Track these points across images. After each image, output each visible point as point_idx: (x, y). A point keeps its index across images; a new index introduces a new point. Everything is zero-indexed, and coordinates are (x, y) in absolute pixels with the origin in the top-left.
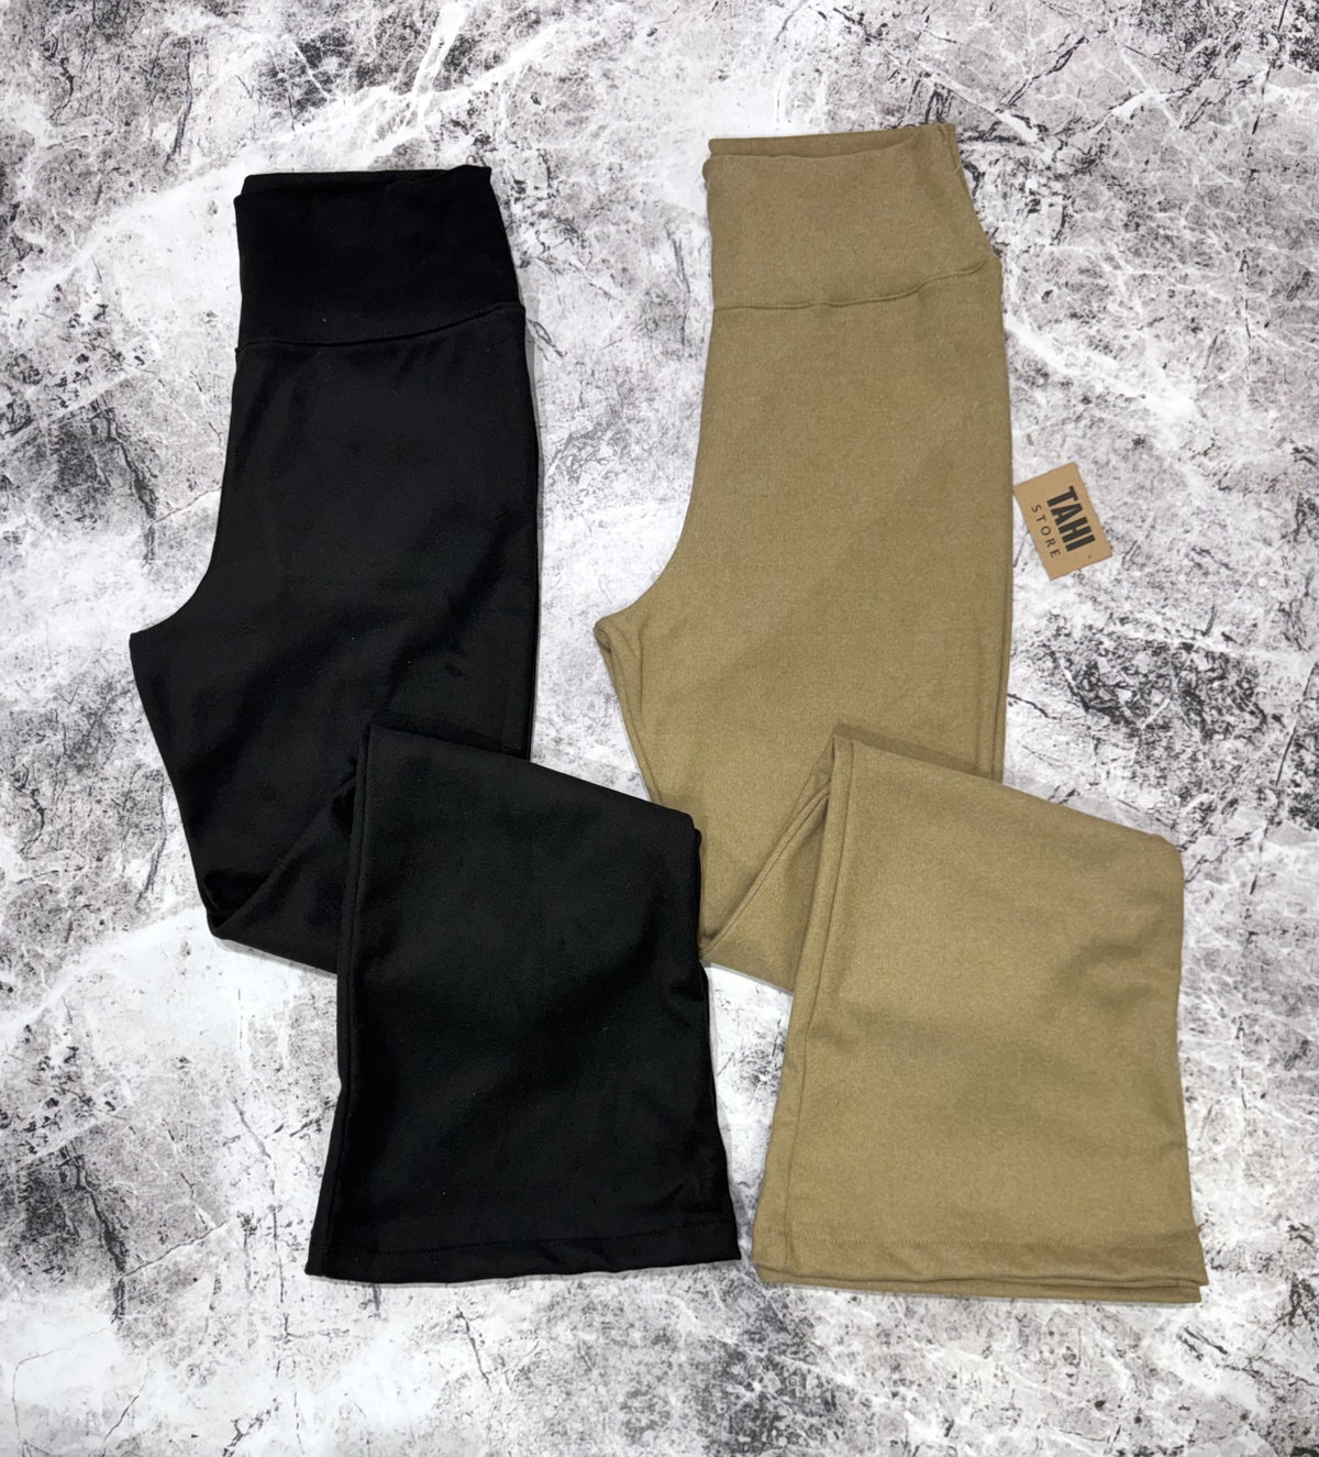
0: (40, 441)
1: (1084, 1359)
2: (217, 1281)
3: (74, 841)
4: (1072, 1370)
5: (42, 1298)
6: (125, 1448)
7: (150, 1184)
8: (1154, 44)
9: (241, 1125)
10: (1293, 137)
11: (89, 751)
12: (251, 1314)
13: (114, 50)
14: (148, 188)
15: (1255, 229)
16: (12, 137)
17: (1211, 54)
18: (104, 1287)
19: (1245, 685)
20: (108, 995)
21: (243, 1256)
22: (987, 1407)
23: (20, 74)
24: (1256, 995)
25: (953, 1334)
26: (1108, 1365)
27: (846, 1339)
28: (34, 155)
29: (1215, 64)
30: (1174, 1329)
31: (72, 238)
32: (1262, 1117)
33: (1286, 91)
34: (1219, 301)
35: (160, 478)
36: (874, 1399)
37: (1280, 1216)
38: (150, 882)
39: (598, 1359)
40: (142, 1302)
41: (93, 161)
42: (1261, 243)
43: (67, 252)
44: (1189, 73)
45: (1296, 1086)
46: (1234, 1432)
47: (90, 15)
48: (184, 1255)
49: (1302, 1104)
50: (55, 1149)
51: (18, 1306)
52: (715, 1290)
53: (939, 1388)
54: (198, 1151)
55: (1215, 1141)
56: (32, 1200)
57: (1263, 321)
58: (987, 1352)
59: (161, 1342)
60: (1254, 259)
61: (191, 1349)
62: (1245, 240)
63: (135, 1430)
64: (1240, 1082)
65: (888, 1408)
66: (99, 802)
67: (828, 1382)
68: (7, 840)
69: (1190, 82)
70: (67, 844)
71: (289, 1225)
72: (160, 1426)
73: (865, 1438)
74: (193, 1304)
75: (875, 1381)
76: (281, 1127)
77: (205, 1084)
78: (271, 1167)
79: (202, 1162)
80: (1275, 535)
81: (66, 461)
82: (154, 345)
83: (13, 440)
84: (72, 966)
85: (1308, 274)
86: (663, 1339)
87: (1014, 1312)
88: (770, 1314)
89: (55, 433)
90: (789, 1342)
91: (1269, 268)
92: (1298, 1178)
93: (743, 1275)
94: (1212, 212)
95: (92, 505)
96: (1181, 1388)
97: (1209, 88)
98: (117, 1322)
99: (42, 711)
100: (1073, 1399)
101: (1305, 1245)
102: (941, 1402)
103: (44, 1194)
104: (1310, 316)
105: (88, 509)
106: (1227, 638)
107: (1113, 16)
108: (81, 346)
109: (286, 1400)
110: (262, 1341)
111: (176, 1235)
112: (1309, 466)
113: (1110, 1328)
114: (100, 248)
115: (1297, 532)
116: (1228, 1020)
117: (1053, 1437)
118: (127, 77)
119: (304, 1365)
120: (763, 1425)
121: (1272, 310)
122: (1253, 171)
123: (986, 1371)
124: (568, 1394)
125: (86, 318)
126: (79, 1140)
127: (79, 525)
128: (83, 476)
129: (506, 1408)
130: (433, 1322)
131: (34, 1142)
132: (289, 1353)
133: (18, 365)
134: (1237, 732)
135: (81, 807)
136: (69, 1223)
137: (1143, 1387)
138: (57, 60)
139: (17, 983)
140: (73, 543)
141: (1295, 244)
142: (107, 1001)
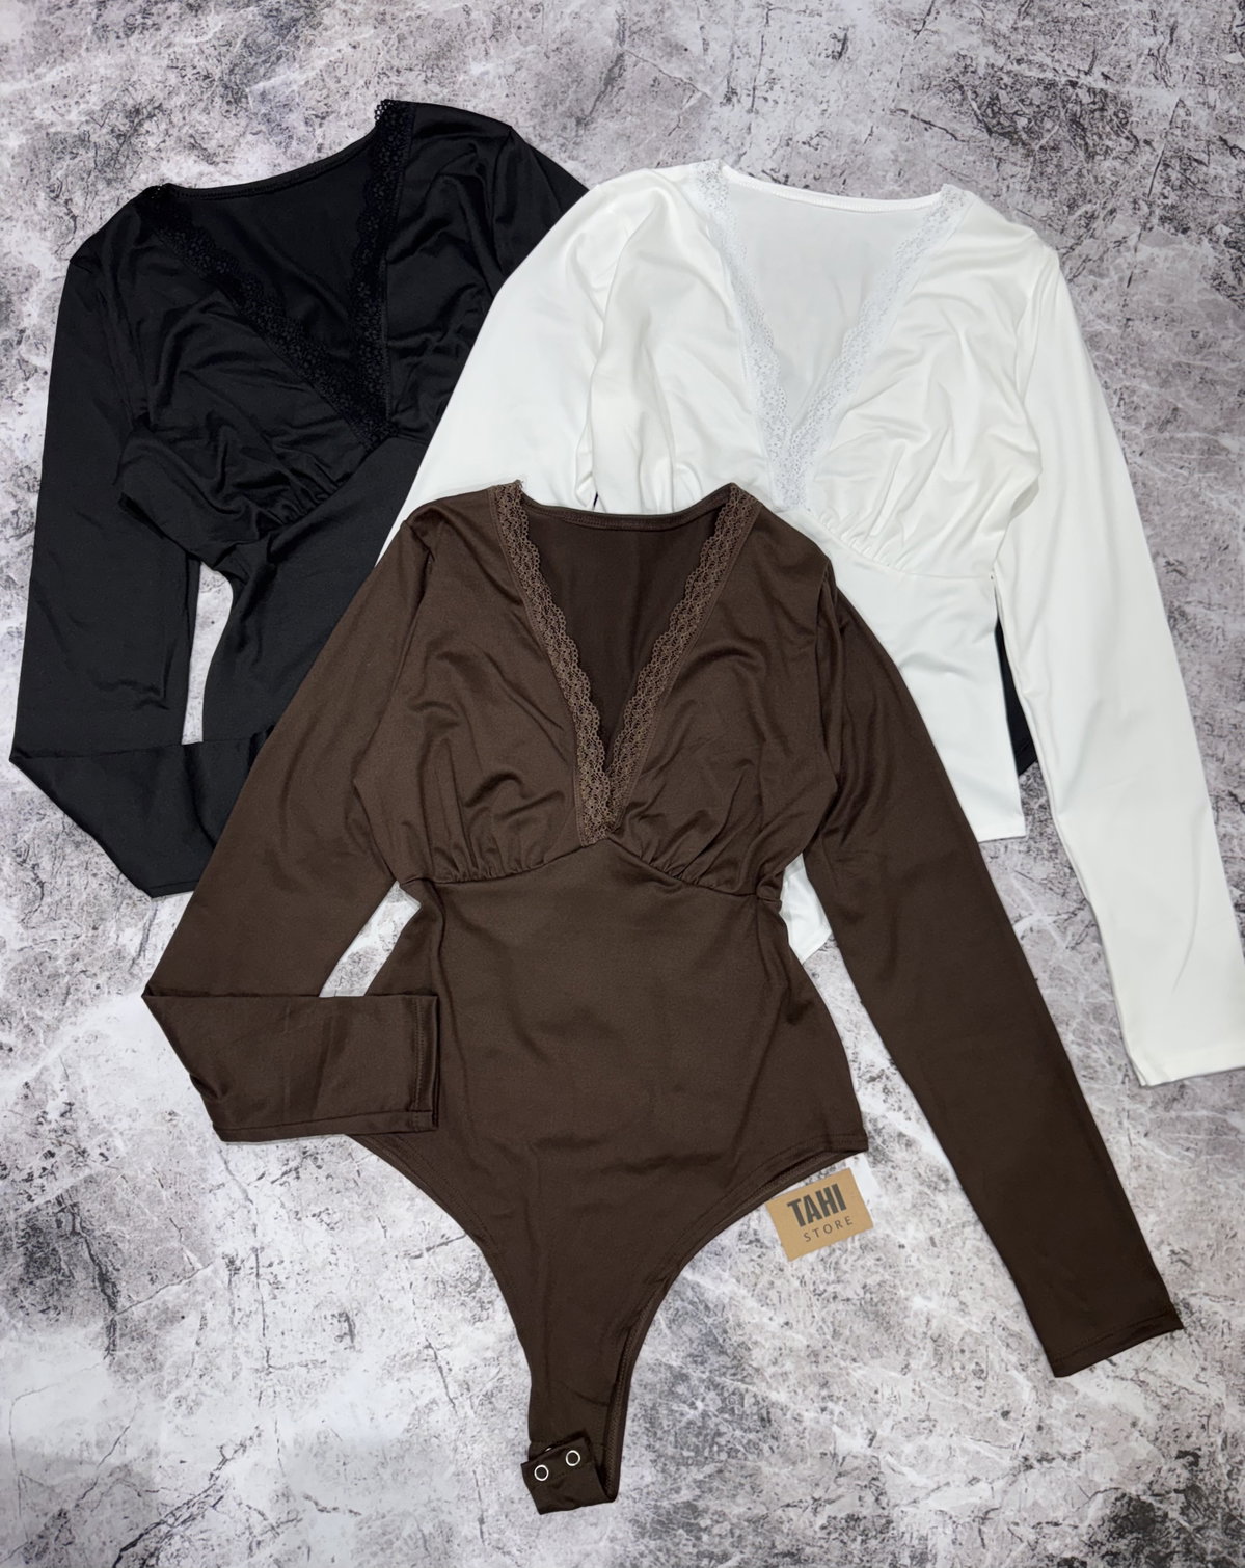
1: (991, 1373)
3: (72, 912)
4: (980, 1383)
5: (40, 1337)
6: (116, 1475)
7: (141, 1229)
8: (1041, 208)
10: (1162, 290)
12: (235, 1348)
13: (114, 193)
15: (1130, 370)
16: (19, 269)
21: (228, 1294)
22: (906, 1419)
23: (27, 213)
25: (875, 1353)
26: (1011, 1377)
27: (780, 1359)
28: (41, 285)
29: (1094, 226)
32: (1145, 1153)
33: (1156, 251)
36: (806, 1414)
37: (1162, 1242)
40: (133, 1339)
42: (1136, 382)
44: (1072, 234)
45: (1174, 1125)
46: (1126, 1438)
47: (92, 161)
49: (1181, 1142)
50: (51, 1197)
51: (16, 1345)
53: (863, 1403)
54: (186, 1198)
56: (29, 1246)
57: (1138, 449)
58: (906, 1369)
59: (148, 1378)
60: (1129, 396)
61: (178, 1382)
62: (1121, 380)
63: (126, 1459)
65: (818, 1422)
66: (95, 875)
67: (764, 1400)
68: (8, 911)
69: (1073, 241)
71: (270, 1265)
72: (150, 1453)
73: (797, 1451)
74: (179, 1342)
75: (806, 1397)
76: (263, 1175)
77: (192, 1135)
78: (254, 1212)
79: (190, 1208)
83: (17, 544)
84: (69, 1027)
85: (1176, 409)
87: (930, 1333)
88: (711, 1339)
90: (729, 1365)
91: (1142, 405)
92: (1177, 1208)
93: (686, 1304)
96: (1077, 1398)
97: (1089, 247)
100: (982, 1409)
101: (1184, 1267)
102: (864, 1415)
103: (41, 1240)
104: (1178, 446)
107: (1006, 182)
109: (268, 1427)
110: (244, 1373)
111: (165, 1276)
112: (1179, 577)
113: (1014, 1345)
116: (1115, 1068)
117: (965, 1445)
119: (284, 1395)
120: (705, 1441)
121: (1146, 440)
122: (1128, 319)
123: (905, 1386)
126: (74, 1188)
130: (403, 1353)
131: (31, 1192)
132: (269, 1383)
133: (22, 475)
136: (64, 1266)
137: (1043, 1398)
138: (61, 201)
141: (1165, 384)
142: (102, 1059)
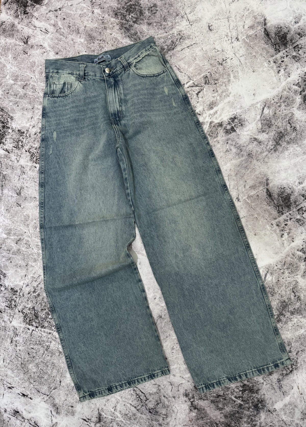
0: (295, 206)
2: (244, 28)
9: (240, 59)
11: (279, 136)
14: (272, 265)
17: (34, 292)
18: (268, 25)
19: (32, 158)
20: (271, 85)
24: (32, 97)
30: (50, 34)
31: (290, 253)
34: (35, 237)
35: (265, 197)
38: (263, 109)
39: (162, 19)
41: (287, 272)
43: (291, 250)
52: (139, 34)
55: (41, 69)
64: (36, 80)
70: (283, 116)
80: (25, 188)
81: (289, 201)
82: (269, 228)
86: (149, 24)
89: (292, 207)
94: (36, 257)
95: (282, 191)
98: (266, 17)
99: (291, 145)
105: (283, 190)
106: (35, 167)
108: (287, 228)
114: (284, 251)
115: (21, 189)
118: (279, 292)
124: (168, 12)
125: (286, 234)
127: (285, 187)
128: (284, 198)
129: (182, 8)
134: (34, 148)
135: (280, 124)
139: (292, 86)
140: (286, 182)
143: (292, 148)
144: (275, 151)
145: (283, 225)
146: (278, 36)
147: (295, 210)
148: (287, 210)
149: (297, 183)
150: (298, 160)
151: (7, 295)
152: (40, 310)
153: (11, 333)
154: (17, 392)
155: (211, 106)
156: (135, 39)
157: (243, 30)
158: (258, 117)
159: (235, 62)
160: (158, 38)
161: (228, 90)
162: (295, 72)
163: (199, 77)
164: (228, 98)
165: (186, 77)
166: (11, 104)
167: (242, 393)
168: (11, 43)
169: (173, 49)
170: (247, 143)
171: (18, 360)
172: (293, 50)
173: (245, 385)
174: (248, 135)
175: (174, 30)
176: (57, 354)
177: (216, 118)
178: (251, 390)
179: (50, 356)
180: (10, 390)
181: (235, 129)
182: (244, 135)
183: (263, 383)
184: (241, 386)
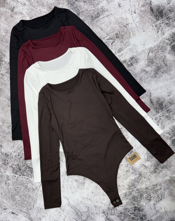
0: (166, 108)
2: (139, 6)
11: (157, 69)
17: (18, 156)
18: (153, 5)
20: (154, 39)
30: (26, 6)
35: (149, 103)
38: (149, 53)
48: (143, 9)
52: (79, 7)
70: (160, 57)
81: (162, 106)
86: (85, 2)
89: (164, 109)
99: (164, 74)
105: (159, 99)
108: (161, 121)
125: (160, 124)
127: (160, 97)
128: (160, 104)
135: (158, 62)
139: (165, 40)
140: (161, 95)
143: (165, 76)
144: (155, 77)
145: (159, 119)
146: (158, 11)
147: (165, 111)
148: (161, 111)
149: (167, 96)
150: (168, 83)
151: (3, 157)
152: (22, 166)
153: (5, 179)
154: (9, 212)
155: (120, 50)
156: (77, 11)
157: (138, 7)
158: (146, 58)
159: (134, 25)
160: (89, 10)
161: (129, 42)
162: (167, 33)
163: (113, 34)
164: (129, 46)
165: (106, 34)
166: (4, 47)
167: (134, 211)
168: (3, 11)
169: (98, 17)
170: (139, 72)
171: (9, 194)
172: (166, 20)
173: (136, 207)
174: (140, 68)
175: (99, 6)
176: (32, 190)
177: (122, 58)
178: (139, 210)
179: (27, 192)
180: (5, 210)
181: (133, 64)
182: (138, 68)
183: (145, 206)
184: (133, 207)
